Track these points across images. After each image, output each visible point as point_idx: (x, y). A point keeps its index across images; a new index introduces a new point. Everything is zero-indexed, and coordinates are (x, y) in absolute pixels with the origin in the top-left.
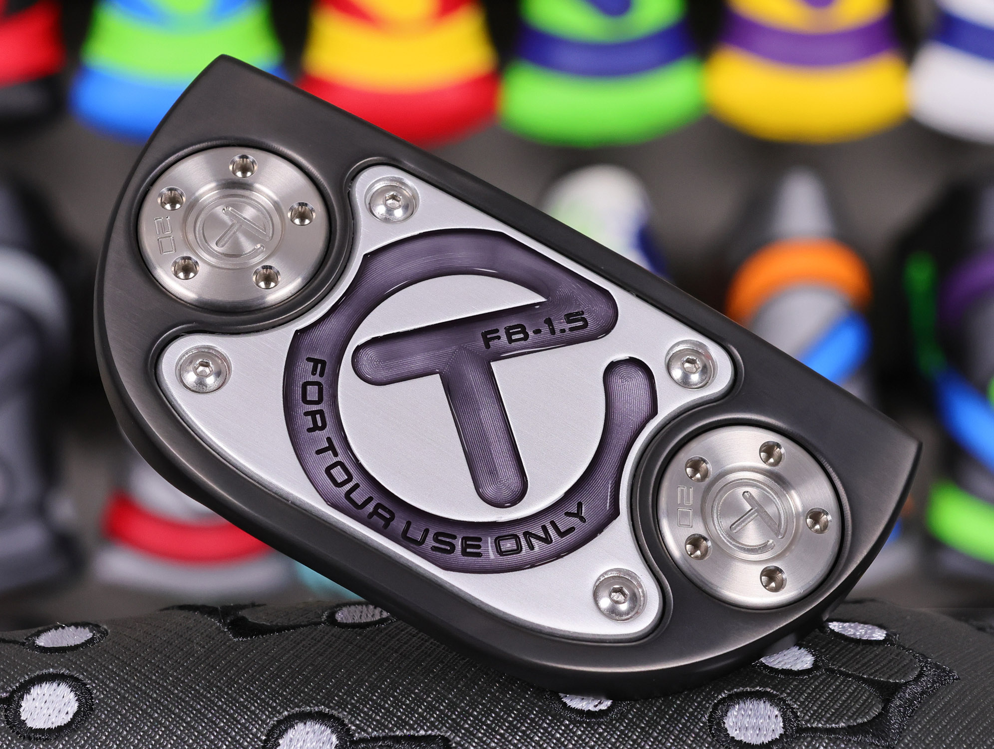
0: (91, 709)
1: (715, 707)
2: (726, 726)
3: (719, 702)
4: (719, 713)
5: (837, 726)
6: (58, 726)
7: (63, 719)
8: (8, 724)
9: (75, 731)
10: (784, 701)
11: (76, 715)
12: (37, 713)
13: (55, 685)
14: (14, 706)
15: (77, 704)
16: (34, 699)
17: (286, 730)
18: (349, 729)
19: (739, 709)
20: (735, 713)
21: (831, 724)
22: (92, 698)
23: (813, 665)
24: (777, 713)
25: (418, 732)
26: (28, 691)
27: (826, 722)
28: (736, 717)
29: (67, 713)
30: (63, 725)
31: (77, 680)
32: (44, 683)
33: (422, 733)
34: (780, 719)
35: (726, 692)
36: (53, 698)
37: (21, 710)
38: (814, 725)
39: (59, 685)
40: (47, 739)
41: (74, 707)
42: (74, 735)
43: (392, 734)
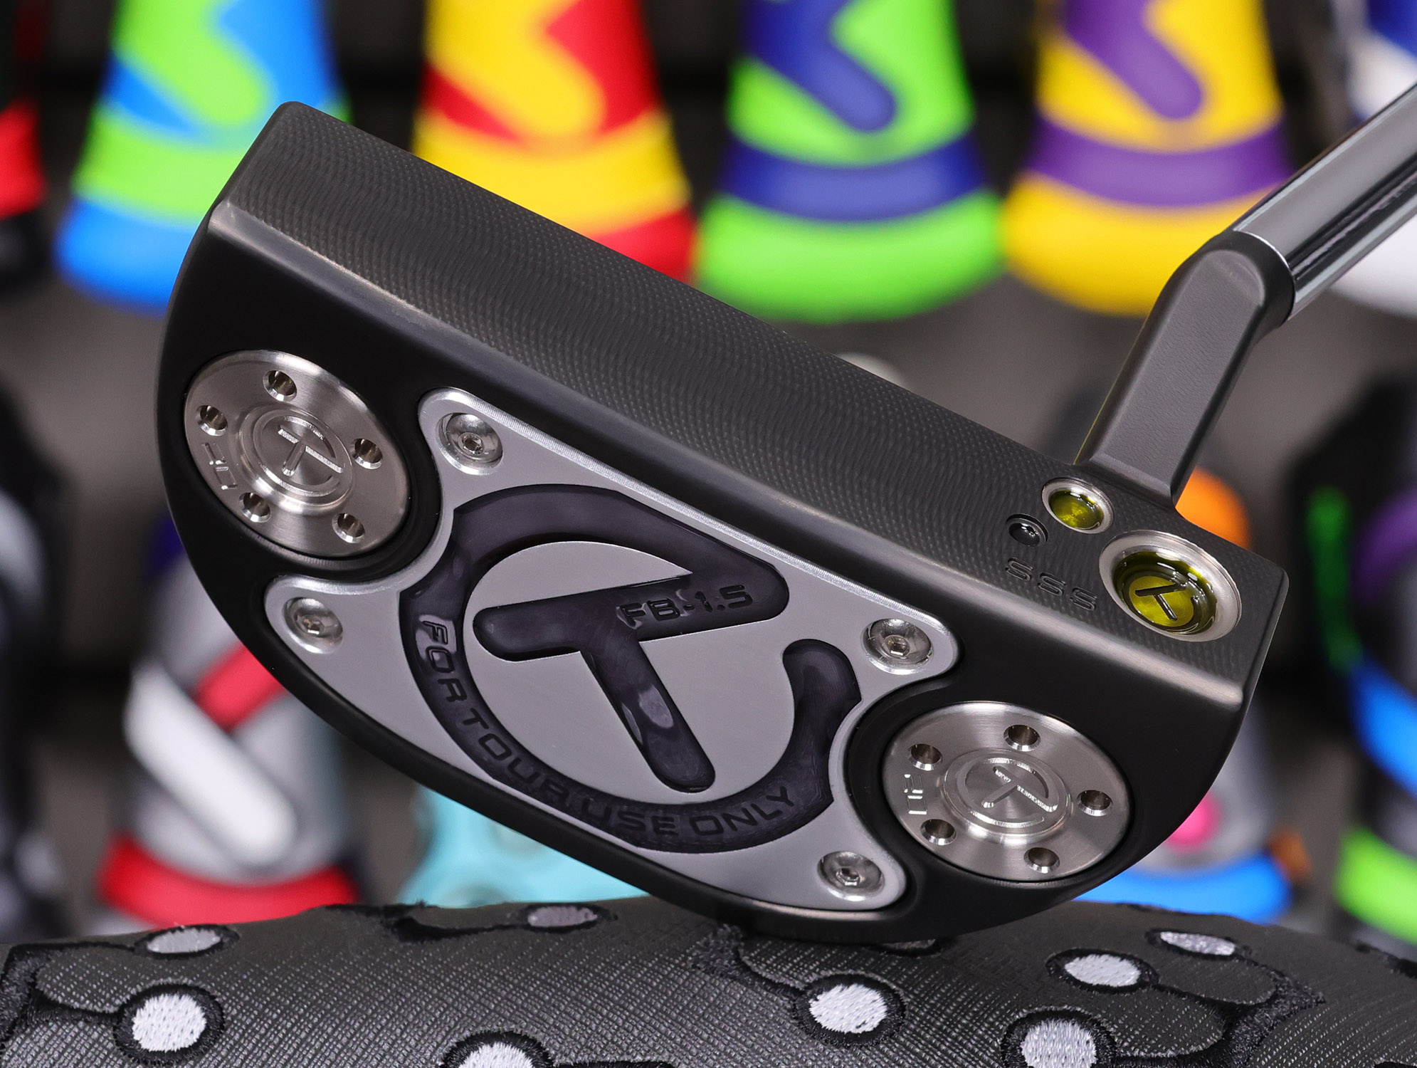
0: (222, 1028)
1: (1010, 1030)
2: (1023, 1052)
3: (1016, 1023)
4: (1015, 1037)
5: (1164, 1055)
6: (181, 1049)
7: (187, 1040)
8: (117, 1045)
9: (203, 1055)
10: (1099, 1024)
11: (203, 1034)
12: (153, 1031)
13: (176, 997)
14: (124, 1022)
15: (204, 1022)
16: (149, 1015)
17: (468, 1054)
18: (547, 1054)
19: (1041, 1033)
20: (1036, 1038)
21: (1157, 1052)
22: (223, 1014)
23: (1138, 980)
24: (1088, 1037)
25: (634, 1057)
26: (142, 1006)
27: (1150, 1051)
28: (1036, 1042)
29: (192, 1032)
30: (187, 1046)
31: (203, 991)
32: (162, 996)
33: (639, 1058)
34: (1092, 1046)
35: (1024, 1011)
36: (174, 1013)
37: (134, 1028)
38: (1136, 1053)
39: (180, 998)
40: (168, 1063)
41: (199, 1024)
42: (201, 1059)
43: (602, 1060)
